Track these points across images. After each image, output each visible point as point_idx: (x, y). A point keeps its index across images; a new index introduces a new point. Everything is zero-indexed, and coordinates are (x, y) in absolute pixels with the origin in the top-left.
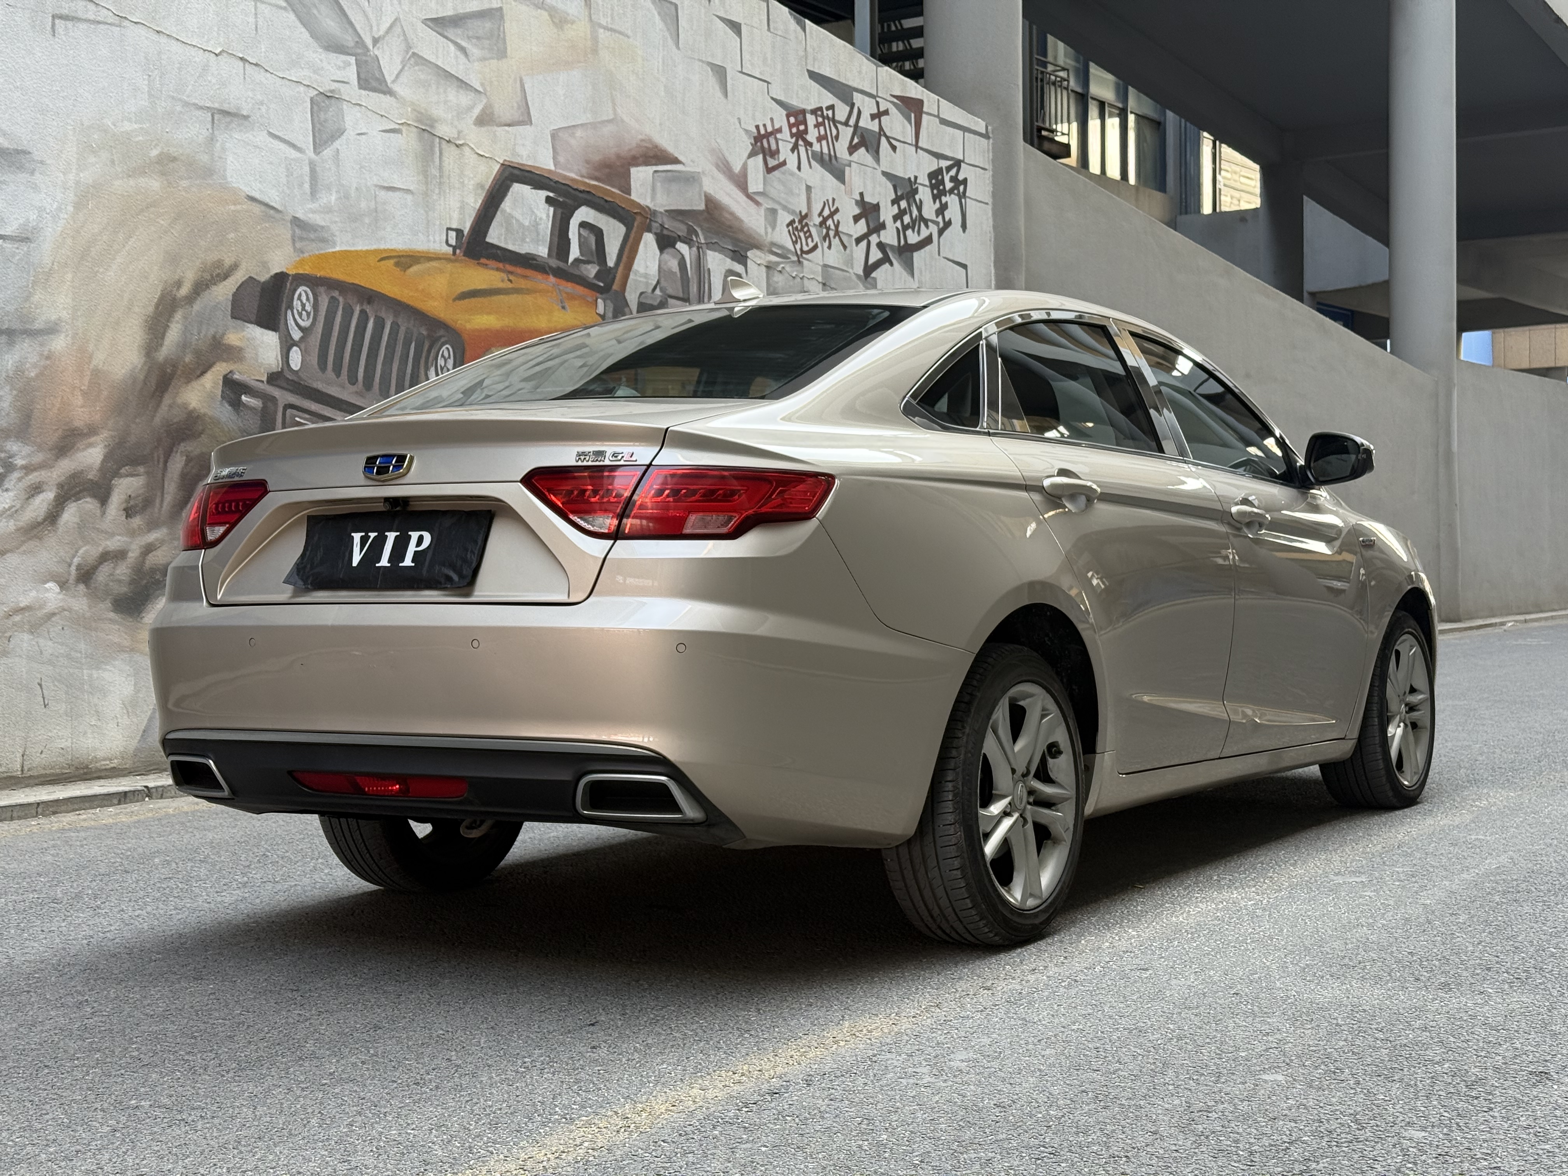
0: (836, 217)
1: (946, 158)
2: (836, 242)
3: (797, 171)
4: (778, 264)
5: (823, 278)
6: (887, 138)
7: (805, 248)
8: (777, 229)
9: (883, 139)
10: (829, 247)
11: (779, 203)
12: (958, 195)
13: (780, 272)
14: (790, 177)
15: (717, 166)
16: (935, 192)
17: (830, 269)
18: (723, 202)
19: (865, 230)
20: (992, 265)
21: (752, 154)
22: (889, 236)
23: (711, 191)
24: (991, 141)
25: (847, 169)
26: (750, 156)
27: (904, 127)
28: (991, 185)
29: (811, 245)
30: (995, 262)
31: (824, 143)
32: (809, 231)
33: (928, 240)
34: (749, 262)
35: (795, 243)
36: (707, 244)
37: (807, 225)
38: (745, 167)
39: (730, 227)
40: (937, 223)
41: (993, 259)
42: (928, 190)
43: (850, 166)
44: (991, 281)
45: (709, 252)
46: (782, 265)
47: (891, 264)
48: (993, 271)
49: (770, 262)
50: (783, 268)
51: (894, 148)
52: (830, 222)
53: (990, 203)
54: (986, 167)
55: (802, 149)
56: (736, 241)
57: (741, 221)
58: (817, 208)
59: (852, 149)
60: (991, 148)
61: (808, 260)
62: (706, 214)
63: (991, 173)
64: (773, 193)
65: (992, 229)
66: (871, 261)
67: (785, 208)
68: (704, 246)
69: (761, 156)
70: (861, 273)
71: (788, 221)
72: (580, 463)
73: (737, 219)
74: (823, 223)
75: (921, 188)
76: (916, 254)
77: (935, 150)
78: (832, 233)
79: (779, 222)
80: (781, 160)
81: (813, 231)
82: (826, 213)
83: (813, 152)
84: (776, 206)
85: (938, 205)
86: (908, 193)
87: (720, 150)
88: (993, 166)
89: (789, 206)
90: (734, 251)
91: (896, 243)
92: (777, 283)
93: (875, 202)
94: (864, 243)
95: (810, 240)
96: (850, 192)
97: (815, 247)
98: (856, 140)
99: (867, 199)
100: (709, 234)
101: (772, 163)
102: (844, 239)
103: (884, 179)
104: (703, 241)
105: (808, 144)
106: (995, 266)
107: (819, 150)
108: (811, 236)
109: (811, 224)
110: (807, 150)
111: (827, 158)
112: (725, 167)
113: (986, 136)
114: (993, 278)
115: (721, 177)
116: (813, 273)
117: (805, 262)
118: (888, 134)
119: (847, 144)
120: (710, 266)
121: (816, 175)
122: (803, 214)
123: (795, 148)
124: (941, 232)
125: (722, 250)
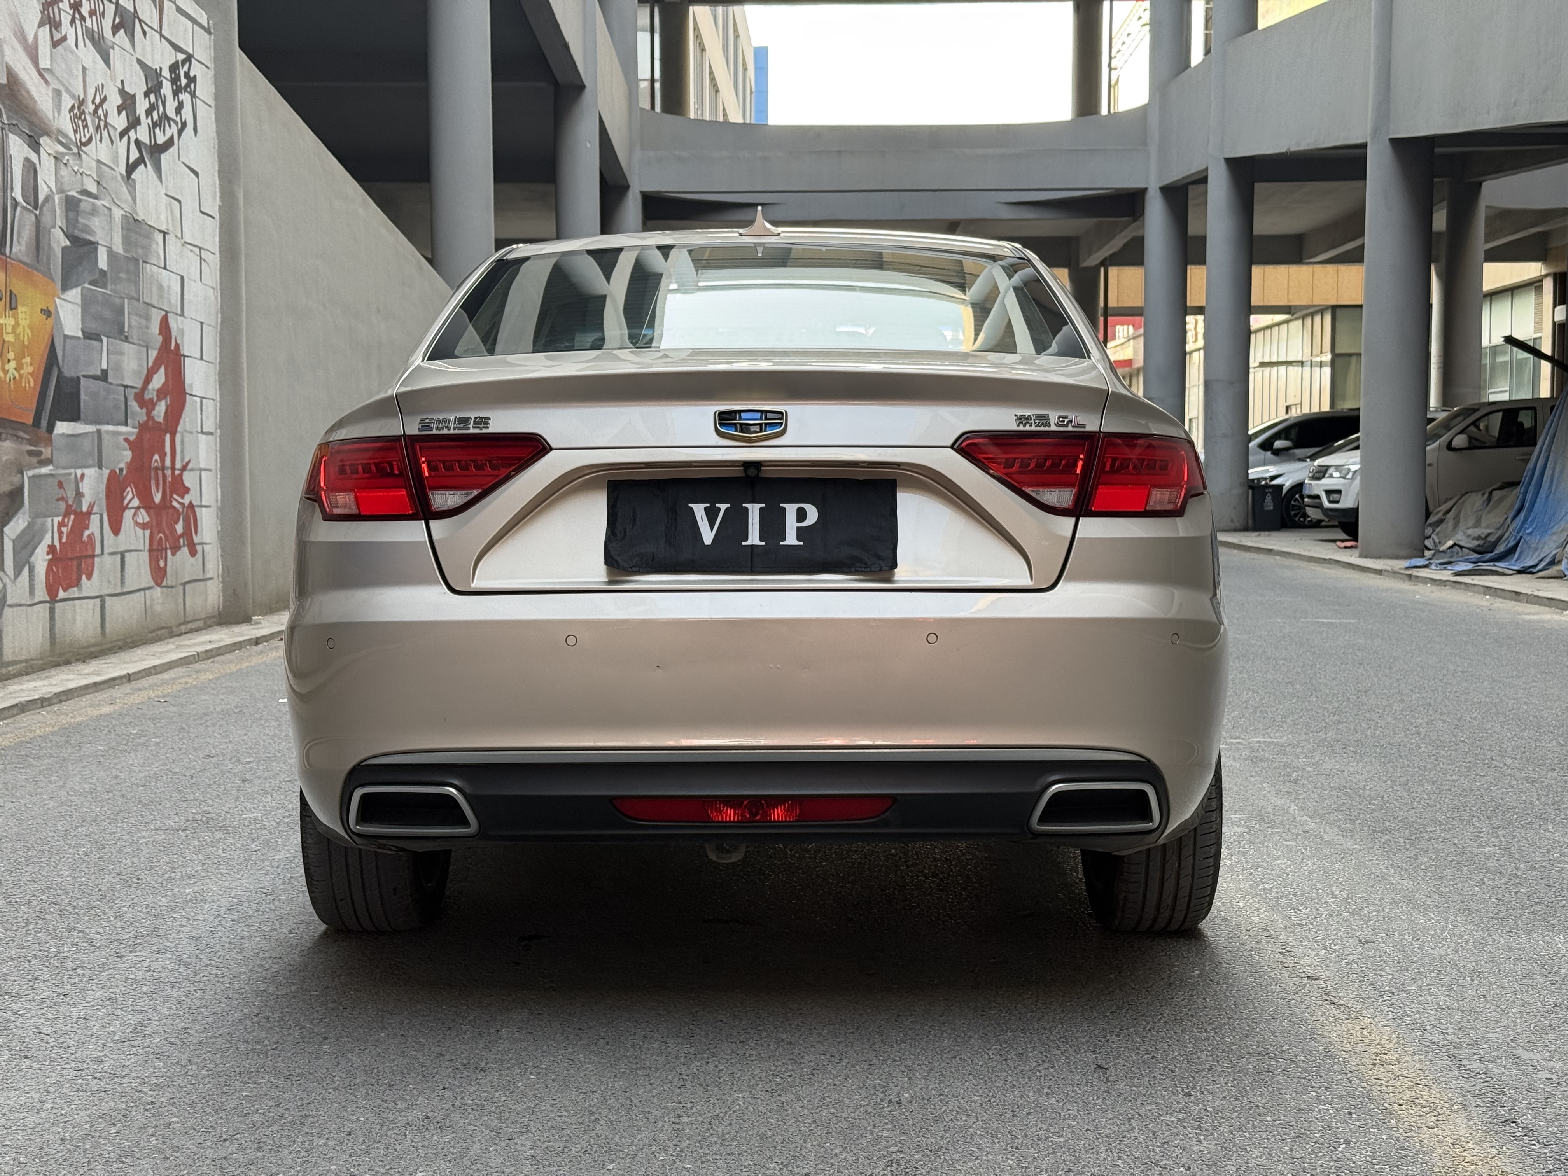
0: (105, 106)
1: (182, 51)
2: (105, 134)
3: (75, 48)
4: (64, 154)
5: (98, 176)
6: (140, 21)
7: (84, 140)
8: (62, 114)
9: (137, 21)
10: (101, 141)
11: (64, 85)
12: (190, 93)
13: (65, 164)
14: (70, 56)
15: (15, 34)
16: (175, 87)
17: (103, 166)
18: (21, 76)
19: (125, 124)
20: (216, 175)
21: (41, 24)
22: (142, 133)
23: (11, 63)
24: (213, 36)
25: (111, 51)
26: (39, 27)
27: (151, 11)
28: (214, 86)
29: (88, 136)
30: (219, 172)
31: (94, 18)
32: (85, 119)
33: (170, 143)
34: (42, 150)
35: (75, 132)
36: (9, 125)
37: (84, 112)
38: (36, 36)
39: (26, 107)
40: (176, 123)
41: (217, 168)
42: (169, 84)
43: (113, 48)
44: (215, 192)
45: (11, 135)
46: (67, 157)
47: (146, 166)
48: (218, 182)
49: (57, 152)
50: (68, 160)
51: (144, 33)
52: (100, 112)
53: (213, 105)
54: (209, 65)
55: (78, 22)
56: (31, 124)
57: (35, 101)
58: (91, 92)
59: (115, 29)
60: (212, 44)
61: (85, 153)
62: (7, 89)
63: (213, 73)
64: (58, 71)
65: (215, 134)
66: (131, 161)
67: (68, 91)
68: (7, 127)
69: (48, 26)
70: (124, 173)
71: (69, 106)
72: (1021, 428)
73: (32, 98)
74: (96, 111)
75: (164, 81)
76: (163, 156)
77: (174, 41)
78: (102, 124)
79: (63, 108)
80: (63, 34)
81: (88, 118)
82: (98, 101)
83: (86, 27)
84: (62, 88)
85: (176, 103)
86: (155, 86)
87: (17, 14)
88: (215, 64)
89: (71, 89)
90: (30, 136)
91: (148, 143)
92: (63, 177)
93: (132, 93)
94: (125, 138)
95: (86, 130)
96: (113, 78)
97: (90, 139)
98: (117, 20)
99: (127, 89)
100: (11, 114)
101: (57, 36)
102: (111, 131)
103: (138, 67)
104: (6, 122)
105: (83, 18)
106: (219, 176)
107: (90, 26)
108: (86, 126)
109: (87, 111)
110: (82, 25)
111: (96, 36)
112: (21, 36)
113: (208, 31)
114: (218, 190)
115: (18, 46)
116: (90, 169)
117: (84, 155)
118: (140, 17)
119: (111, 25)
120: (11, 152)
121: (88, 55)
122: (81, 99)
123: (73, 22)
124: (180, 132)
125: (20, 134)
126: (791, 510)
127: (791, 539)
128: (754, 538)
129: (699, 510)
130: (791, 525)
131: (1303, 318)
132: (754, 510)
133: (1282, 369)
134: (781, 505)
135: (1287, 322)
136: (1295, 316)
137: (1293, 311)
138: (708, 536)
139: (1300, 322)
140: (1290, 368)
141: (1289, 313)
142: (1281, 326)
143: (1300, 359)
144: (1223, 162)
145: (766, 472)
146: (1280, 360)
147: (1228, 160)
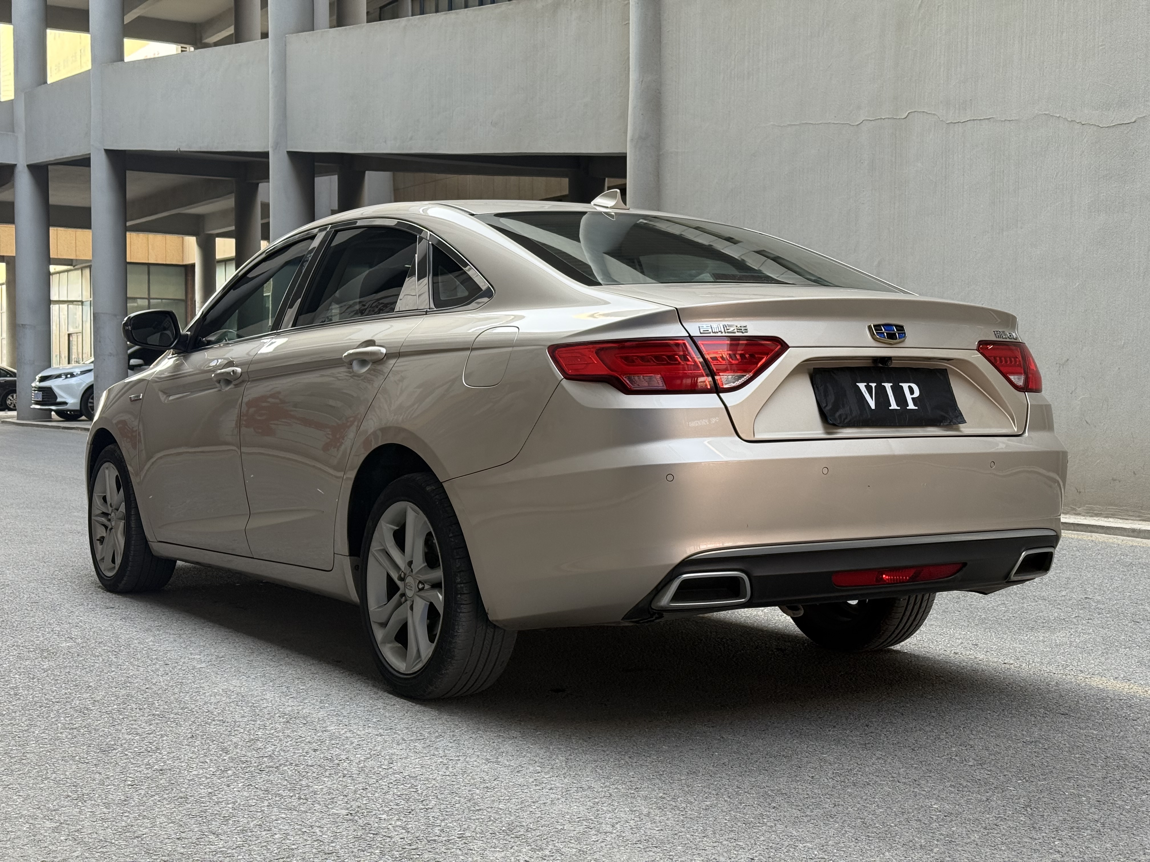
72: (997, 339)
126: (905, 386)
127: (911, 406)
128: (894, 406)
129: (862, 386)
130: (909, 397)
131: (82, 269)
132: (888, 386)
133: (64, 306)
134: (900, 384)
135: (67, 271)
136: (76, 267)
137: (74, 264)
138: (872, 404)
139: (79, 272)
140: (71, 306)
141: (71, 265)
142: (61, 274)
143: (80, 299)
144: (103, 152)
145: (894, 364)
146: (61, 299)
147: (107, 151)
